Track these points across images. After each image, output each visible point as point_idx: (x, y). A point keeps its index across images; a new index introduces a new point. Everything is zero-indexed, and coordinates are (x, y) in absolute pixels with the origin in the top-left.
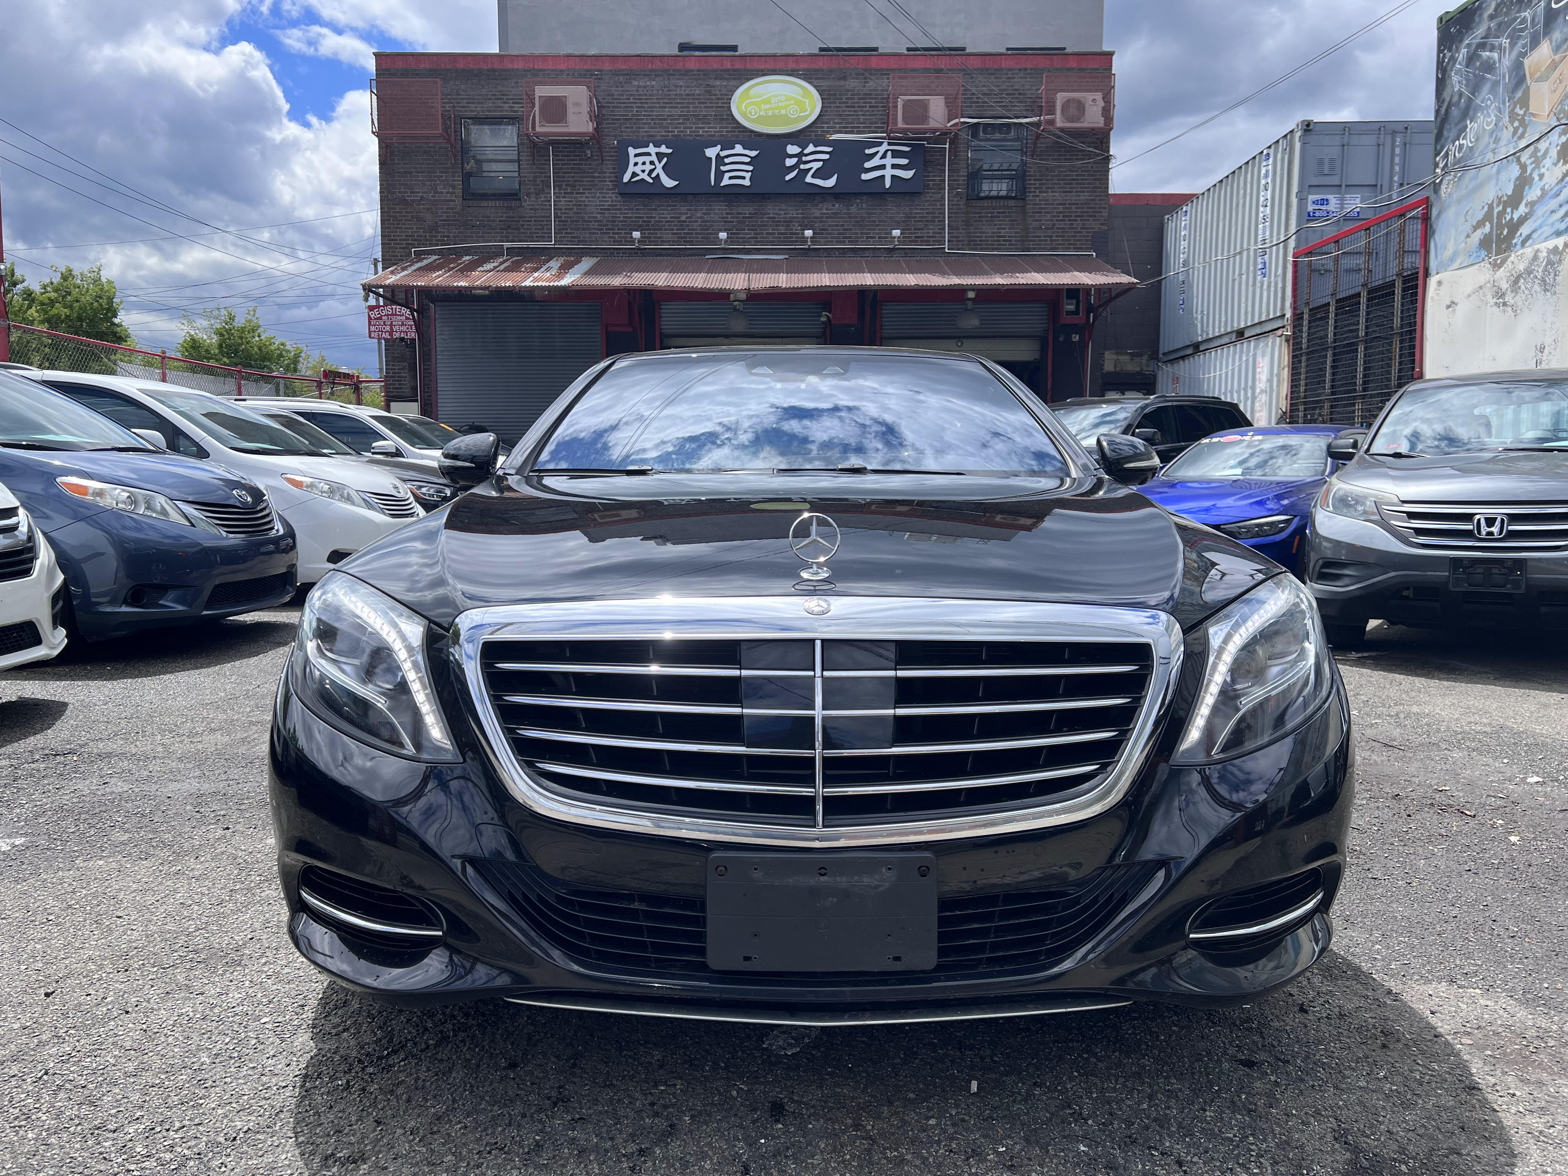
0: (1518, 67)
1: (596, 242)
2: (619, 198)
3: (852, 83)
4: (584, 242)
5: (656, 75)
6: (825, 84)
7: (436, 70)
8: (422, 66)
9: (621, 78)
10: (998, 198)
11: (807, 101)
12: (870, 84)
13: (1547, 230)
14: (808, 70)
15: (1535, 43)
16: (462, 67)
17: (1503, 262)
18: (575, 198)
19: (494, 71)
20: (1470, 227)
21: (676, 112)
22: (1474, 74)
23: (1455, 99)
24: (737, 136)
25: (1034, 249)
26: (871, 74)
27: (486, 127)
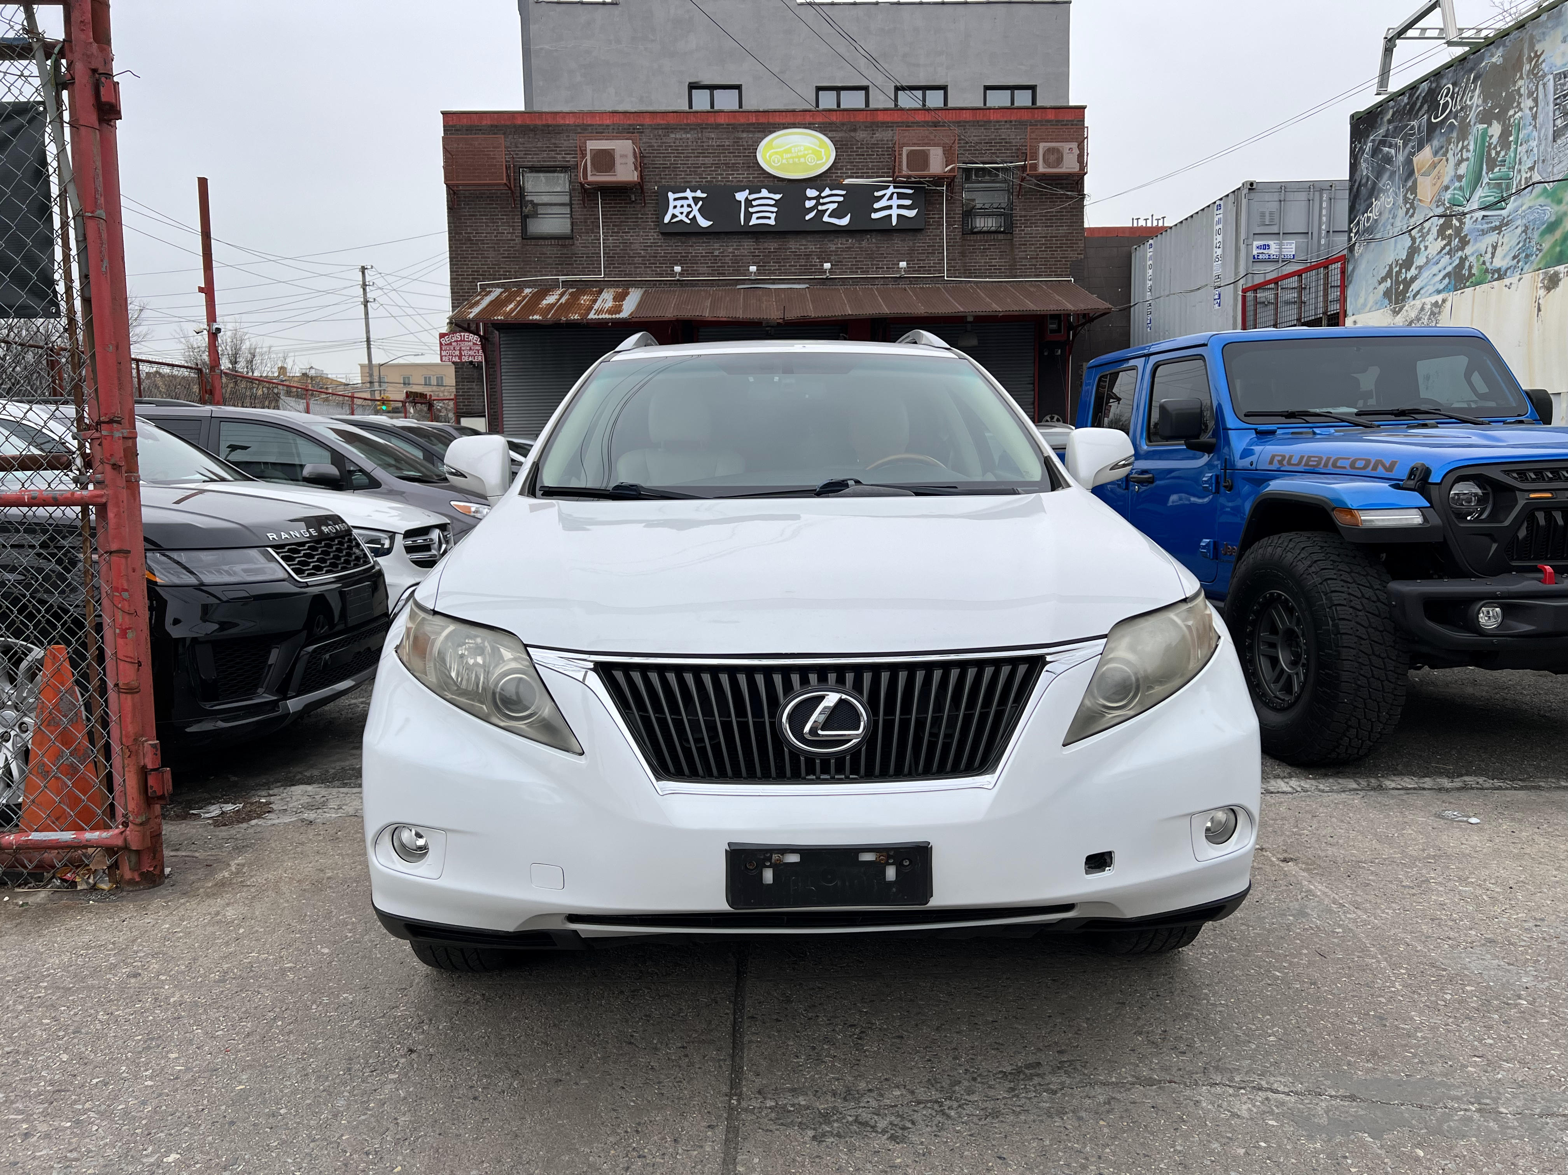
0: (1409, 162)
1: (641, 275)
2: (660, 237)
3: (861, 135)
4: (630, 275)
5: (691, 129)
6: (838, 135)
7: (496, 126)
8: (484, 123)
9: (660, 132)
10: (989, 232)
11: (823, 150)
12: (877, 135)
13: (1431, 289)
14: (823, 124)
15: (1420, 147)
16: (520, 123)
17: (1401, 309)
18: (622, 236)
19: (548, 126)
20: (1376, 281)
21: (707, 161)
22: (1377, 163)
23: (1364, 181)
24: (763, 181)
25: (1021, 276)
26: (878, 127)
27: (541, 175)
